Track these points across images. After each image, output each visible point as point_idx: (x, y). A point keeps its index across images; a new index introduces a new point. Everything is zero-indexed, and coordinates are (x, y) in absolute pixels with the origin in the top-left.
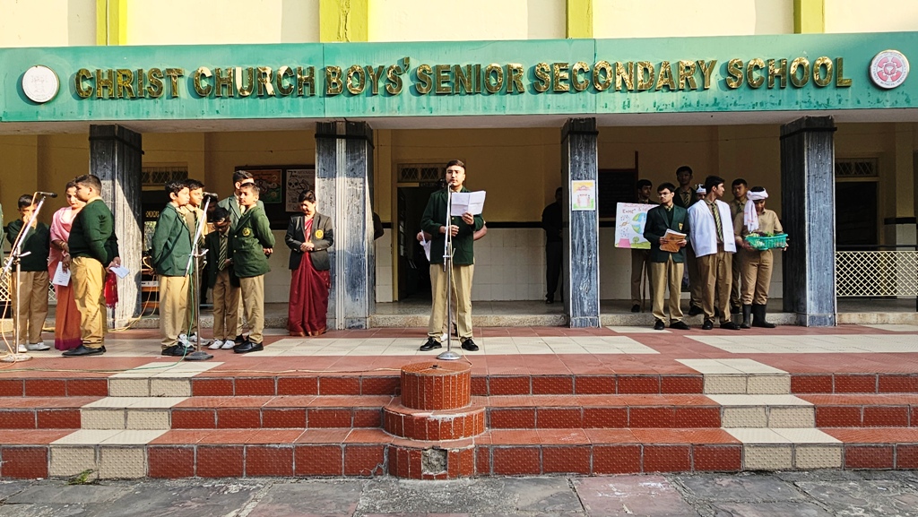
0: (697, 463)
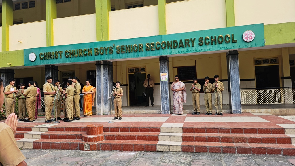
0: (146, 149)
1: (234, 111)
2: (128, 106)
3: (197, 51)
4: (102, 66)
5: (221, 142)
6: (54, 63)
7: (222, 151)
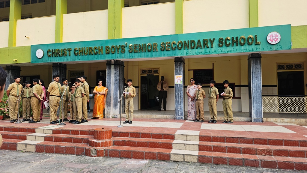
0: (158, 158)
1: (255, 119)
2: (138, 110)
3: (217, 52)
4: (113, 65)
5: (242, 154)
6: (63, 61)
7: (244, 163)
